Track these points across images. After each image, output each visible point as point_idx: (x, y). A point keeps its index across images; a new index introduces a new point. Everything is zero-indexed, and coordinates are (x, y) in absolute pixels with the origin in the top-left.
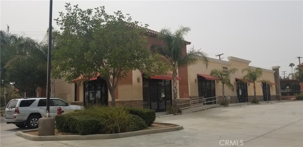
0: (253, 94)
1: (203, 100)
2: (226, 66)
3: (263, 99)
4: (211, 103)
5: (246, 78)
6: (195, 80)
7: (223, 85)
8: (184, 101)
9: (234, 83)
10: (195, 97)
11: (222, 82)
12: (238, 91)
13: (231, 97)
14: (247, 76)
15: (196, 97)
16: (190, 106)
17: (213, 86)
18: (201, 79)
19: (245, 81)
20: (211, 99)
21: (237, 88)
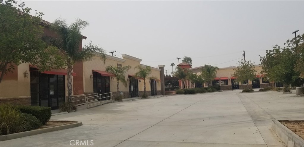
0: (143, 90)
1: (98, 96)
2: (120, 63)
3: (151, 94)
4: (105, 99)
5: (137, 75)
6: (91, 76)
7: (118, 81)
8: (79, 98)
9: (127, 79)
10: (89, 93)
11: (117, 78)
12: (130, 87)
13: (124, 93)
14: (139, 73)
15: (91, 93)
16: (85, 102)
17: (108, 82)
18: (96, 75)
19: (137, 77)
20: (105, 95)
21: (129, 84)
